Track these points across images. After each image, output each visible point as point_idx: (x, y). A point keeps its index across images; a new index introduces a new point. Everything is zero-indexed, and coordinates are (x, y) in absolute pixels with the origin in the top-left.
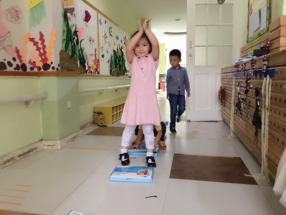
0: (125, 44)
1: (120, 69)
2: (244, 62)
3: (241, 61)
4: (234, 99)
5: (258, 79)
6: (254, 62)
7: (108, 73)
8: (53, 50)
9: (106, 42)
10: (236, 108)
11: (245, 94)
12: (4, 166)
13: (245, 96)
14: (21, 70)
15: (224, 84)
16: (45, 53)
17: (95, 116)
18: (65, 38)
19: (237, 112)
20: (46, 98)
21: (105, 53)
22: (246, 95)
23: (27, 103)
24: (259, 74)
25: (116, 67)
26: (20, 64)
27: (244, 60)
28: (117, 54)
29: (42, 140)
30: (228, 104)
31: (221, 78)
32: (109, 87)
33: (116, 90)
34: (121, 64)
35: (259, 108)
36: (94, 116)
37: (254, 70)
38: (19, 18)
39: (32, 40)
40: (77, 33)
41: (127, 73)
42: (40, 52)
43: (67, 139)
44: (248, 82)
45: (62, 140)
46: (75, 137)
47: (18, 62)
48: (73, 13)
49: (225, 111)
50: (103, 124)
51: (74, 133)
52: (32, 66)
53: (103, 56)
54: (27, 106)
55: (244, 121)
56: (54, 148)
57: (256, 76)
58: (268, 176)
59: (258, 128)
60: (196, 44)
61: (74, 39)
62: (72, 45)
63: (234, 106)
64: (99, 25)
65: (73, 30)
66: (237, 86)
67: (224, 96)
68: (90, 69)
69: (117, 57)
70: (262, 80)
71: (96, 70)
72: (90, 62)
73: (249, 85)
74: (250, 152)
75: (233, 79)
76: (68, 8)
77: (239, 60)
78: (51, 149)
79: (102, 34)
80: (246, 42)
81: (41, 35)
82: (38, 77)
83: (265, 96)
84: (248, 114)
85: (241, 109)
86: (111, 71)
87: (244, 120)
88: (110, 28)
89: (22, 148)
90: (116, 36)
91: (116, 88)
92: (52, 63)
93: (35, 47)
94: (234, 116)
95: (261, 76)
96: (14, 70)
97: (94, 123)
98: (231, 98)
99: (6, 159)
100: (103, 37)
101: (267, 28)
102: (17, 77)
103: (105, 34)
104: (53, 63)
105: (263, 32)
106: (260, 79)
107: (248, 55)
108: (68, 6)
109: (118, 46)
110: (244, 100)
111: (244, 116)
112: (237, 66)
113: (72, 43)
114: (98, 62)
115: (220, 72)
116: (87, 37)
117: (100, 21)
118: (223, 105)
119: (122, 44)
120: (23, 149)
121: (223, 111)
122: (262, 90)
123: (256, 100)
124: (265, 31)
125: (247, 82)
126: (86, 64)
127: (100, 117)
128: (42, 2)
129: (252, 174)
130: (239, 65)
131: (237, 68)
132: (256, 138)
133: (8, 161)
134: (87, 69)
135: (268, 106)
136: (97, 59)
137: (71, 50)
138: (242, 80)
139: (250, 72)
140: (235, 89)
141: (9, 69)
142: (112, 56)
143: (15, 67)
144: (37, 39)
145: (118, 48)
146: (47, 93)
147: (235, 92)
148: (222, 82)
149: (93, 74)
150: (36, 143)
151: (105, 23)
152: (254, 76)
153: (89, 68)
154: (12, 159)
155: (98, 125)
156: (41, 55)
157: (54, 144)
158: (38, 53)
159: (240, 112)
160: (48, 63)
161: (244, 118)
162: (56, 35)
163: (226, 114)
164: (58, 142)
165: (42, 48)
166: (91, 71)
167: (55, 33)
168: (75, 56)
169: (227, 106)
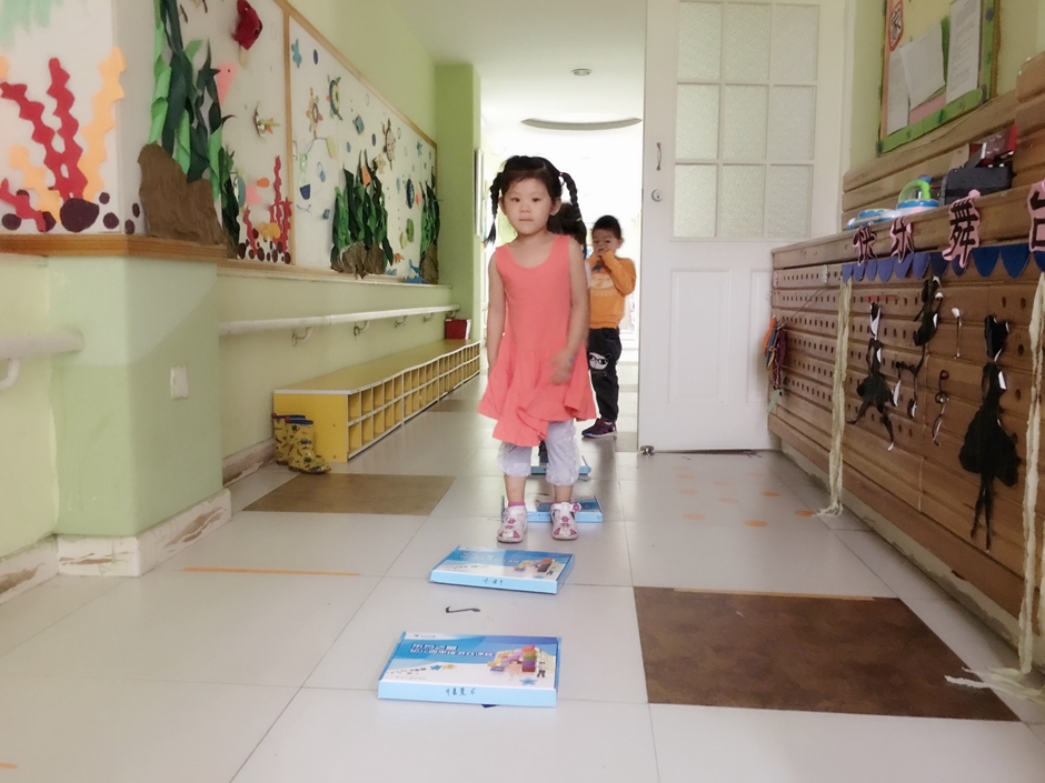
0: (385, 149)
1: (367, 248)
2: (909, 217)
4: (845, 365)
5: (1000, 282)
6: (973, 211)
7: (325, 260)
8: (111, 143)
9: (318, 135)
10: (859, 403)
11: (917, 344)
13: (916, 352)
15: (785, 308)
16: (73, 152)
17: (278, 433)
18: (163, 91)
19: (862, 413)
20: (74, 352)
21: (311, 178)
22: (920, 348)
25: (354, 238)
28: (357, 188)
29: (54, 536)
30: (807, 383)
32: (333, 317)
33: (356, 328)
34: (373, 231)
35: (1005, 402)
36: (274, 429)
37: (970, 247)
39: (14, 92)
40: (215, 77)
41: (395, 266)
42: (49, 149)
43: (168, 531)
44: (939, 295)
45: (149, 534)
46: (201, 521)
49: (789, 412)
50: (312, 465)
51: (199, 503)
52: (12, 210)
53: (306, 192)
55: (904, 454)
56: (111, 571)
57: (986, 271)
59: (1000, 483)
61: (200, 101)
62: (195, 125)
63: (847, 394)
64: (293, 64)
65: (198, 63)
66: (862, 314)
67: (788, 356)
68: (257, 241)
69: (358, 198)
70: (1026, 287)
71: (281, 245)
72: (257, 212)
73: (942, 306)
75: (837, 288)
78: (99, 574)
79: (300, 106)
80: (873, 149)
81: (58, 74)
82: (41, 260)
84: (933, 424)
85: (888, 404)
86: (335, 252)
87: (905, 449)
88: (333, 83)
90: (354, 118)
91: (356, 323)
93: (29, 127)
94: (846, 432)
95: (1017, 271)
97: (275, 458)
98: (829, 361)
100: (308, 116)
101: (984, 91)
103: (315, 106)
104: (111, 200)
105: (961, 107)
106: (1006, 283)
109: (363, 155)
110: (906, 367)
111: (905, 431)
112: (866, 235)
113: (191, 122)
114: (288, 213)
115: (767, 263)
116: (246, 107)
117: (295, 47)
118: (783, 392)
119: (375, 153)
121: (781, 414)
123: (986, 369)
124: (973, 102)
125: (927, 296)
126: (239, 219)
127: (299, 435)
130: (876, 232)
131: (866, 242)
132: (982, 520)
134: (243, 237)
136: (283, 199)
137: (188, 150)
138: (893, 292)
139: (947, 255)
140: (853, 327)
142: (338, 195)
144: (38, 91)
145: (363, 164)
146: (80, 332)
147: (850, 339)
148: (777, 304)
149: (269, 259)
150: (32, 547)
151: (316, 61)
152: (974, 270)
153: (254, 234)
155: (291, 469)
156: (53, 161)
157: (113, 554)
158: (40, 151)
159: (878, 415)
160: (85, 198)
161: (903, 437)
162: (124, 77)
163: (793, 421)
164: (132, 544)
165: (61, 132)
166: (261, 249)
167: (122, 68)
168: (206, 175)
169: (804, 393)
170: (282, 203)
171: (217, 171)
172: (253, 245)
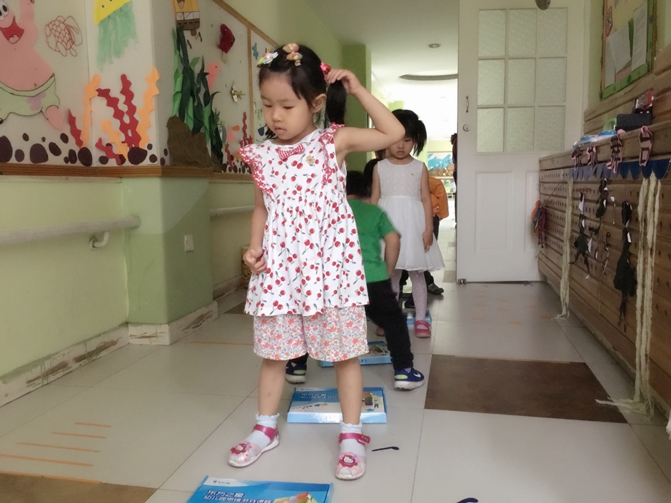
2: (595, 143)
3: (587, 141)
4: (570, 229)
5: (629, 182)
6: (619, 142)
8: (153, 118)
10: (575, 252)
11: (597, 217)
12: (45, 382)
13: (597, 221)
14: (78, 163)
15: (545, 195)
16: (134, 123)
17: (244, 270)
18: (179, 88)
19: (577, 258)
20: (136, 227)
22: (599, 219)
23: (94, 238)
24: (632, 170)
26: (77, 150)
27: (595, 139)
29: (126, 324)
30: (554, 240)
31: (537, 182)
35: (631, 249)
36: (242, 269)
37: (618, 162)
38: (73, 43)
39: (104, 93)
40: (207, 77)
42: (122, 121)
43: (184, 322)
44: (606, 189)
45: (174, 323)
46: (201, 318)
47: (72, 145)
48: (198, 31)
49: (547, 258)
51: (200, 308)
52: (105, 155)
53: (261, 131)
54: (95, 245)
55: (594, 281)
56: (155, 342)
57: (624, 177)
58: (650, 403)
59: (629, 295)
60: (481, 102)
61: (199, 90)
62: (196, 104)
63: (571, 247)
64: (253, 58)
65: (197, 69)
66: (577, 199)
67: (546, 224)
68: (233, 162)
70: (639, 185)
72: (233, 145)
73: (607, 195)
74: (607, 351)
75: (567, 183)
76: (184, 20)
77: (582, 139)
78: (149, 343)
80: (599, 98)
81: (126, 82)
82: (119, 180)
83: (645, 220)
84: (604, 264)
85: (587, 252)
87: (595, 278)
89: (85, 342)
92: (150, 147)
93: (111, 110)
94: (571, 268)
95: (635, 176)
96: (64, 164)
97: (242, 285)
98: (564, 227)
99: (48, 365)
101: (648, 65)
102: (71, 178)
104: (153, 147)
105: (639, 73)
106: (633, 183)
107: (602, 127)
108: (186, 14)
110: (594, 231)
111: (594, 267)
112: (578, 152)
113: (194, 101)
115: (536, 167)
116: (226, 86)
117: (255, 48)
118: (544, 245)
120: (85, 344)
121: (544, 259)
122: (639, 207)
123: (623, 231)
124: (643, 71)
125: (601, 189)
126: (223, 150)
128: (126, 5)
129: (614, 400)
130: (582, 151)
131: (578, 156)
132: (623, 317)
133: (54, 371)
134: (225, 160)
135: (653, 243)
136: (248, 137)
137: (192, 117)
138: (589, 186)
139: (609, 166)
140: (573, 206)
141: (53, 160)
143: (67, 156)
144: (116, 92)
146: (138, 217)
147: (572, 214)
148: (542, 192)
149: (240, 172)
150: (115, 329)
152: (620, 176)
153: (231, 158)
154: (63, 366)
156: (124, 128)
157: (156, 333)
158: (117, 123)
159: (583, 258)
160: (140, 147)
161: (593, 272)
162: (159, 83)
163: (550, 264)
164: (165, 328)
165: (127, 112)
166: (235, 167)
167: (157, 78)
168: (202, 130)
169: (553, 246)
170: (247, 139)
171: (208, 127)
172: (231, 165)
